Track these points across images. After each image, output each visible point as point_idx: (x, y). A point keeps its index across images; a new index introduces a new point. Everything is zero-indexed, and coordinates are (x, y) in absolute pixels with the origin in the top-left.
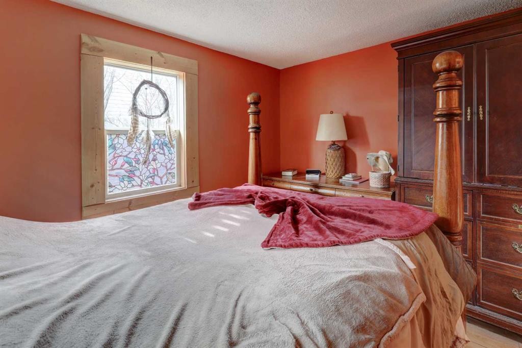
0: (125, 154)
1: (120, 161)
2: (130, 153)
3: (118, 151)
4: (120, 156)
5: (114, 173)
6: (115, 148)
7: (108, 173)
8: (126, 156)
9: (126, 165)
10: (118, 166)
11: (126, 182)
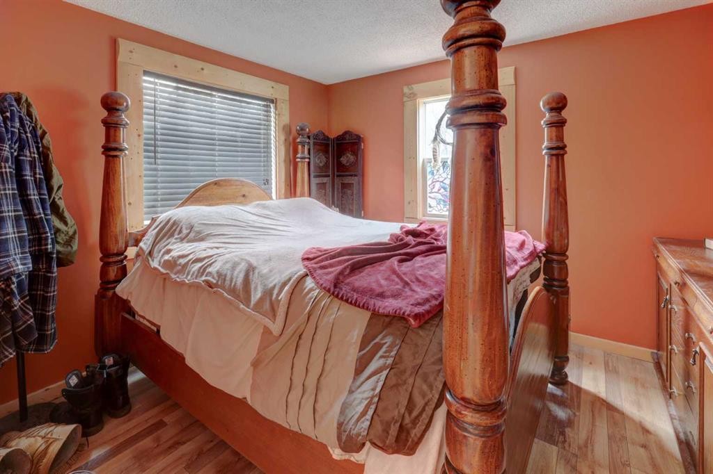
0: (441, 179)
1: (437, 185)
2: (445, 179)
3: (436, 177)
4: (438, 181)
5: (432, 195)
6: (433, 174)
7: (428, 195)
8: (442, 182)
9: (442, 190)
10: (435, 190)
11: (442, 206)
